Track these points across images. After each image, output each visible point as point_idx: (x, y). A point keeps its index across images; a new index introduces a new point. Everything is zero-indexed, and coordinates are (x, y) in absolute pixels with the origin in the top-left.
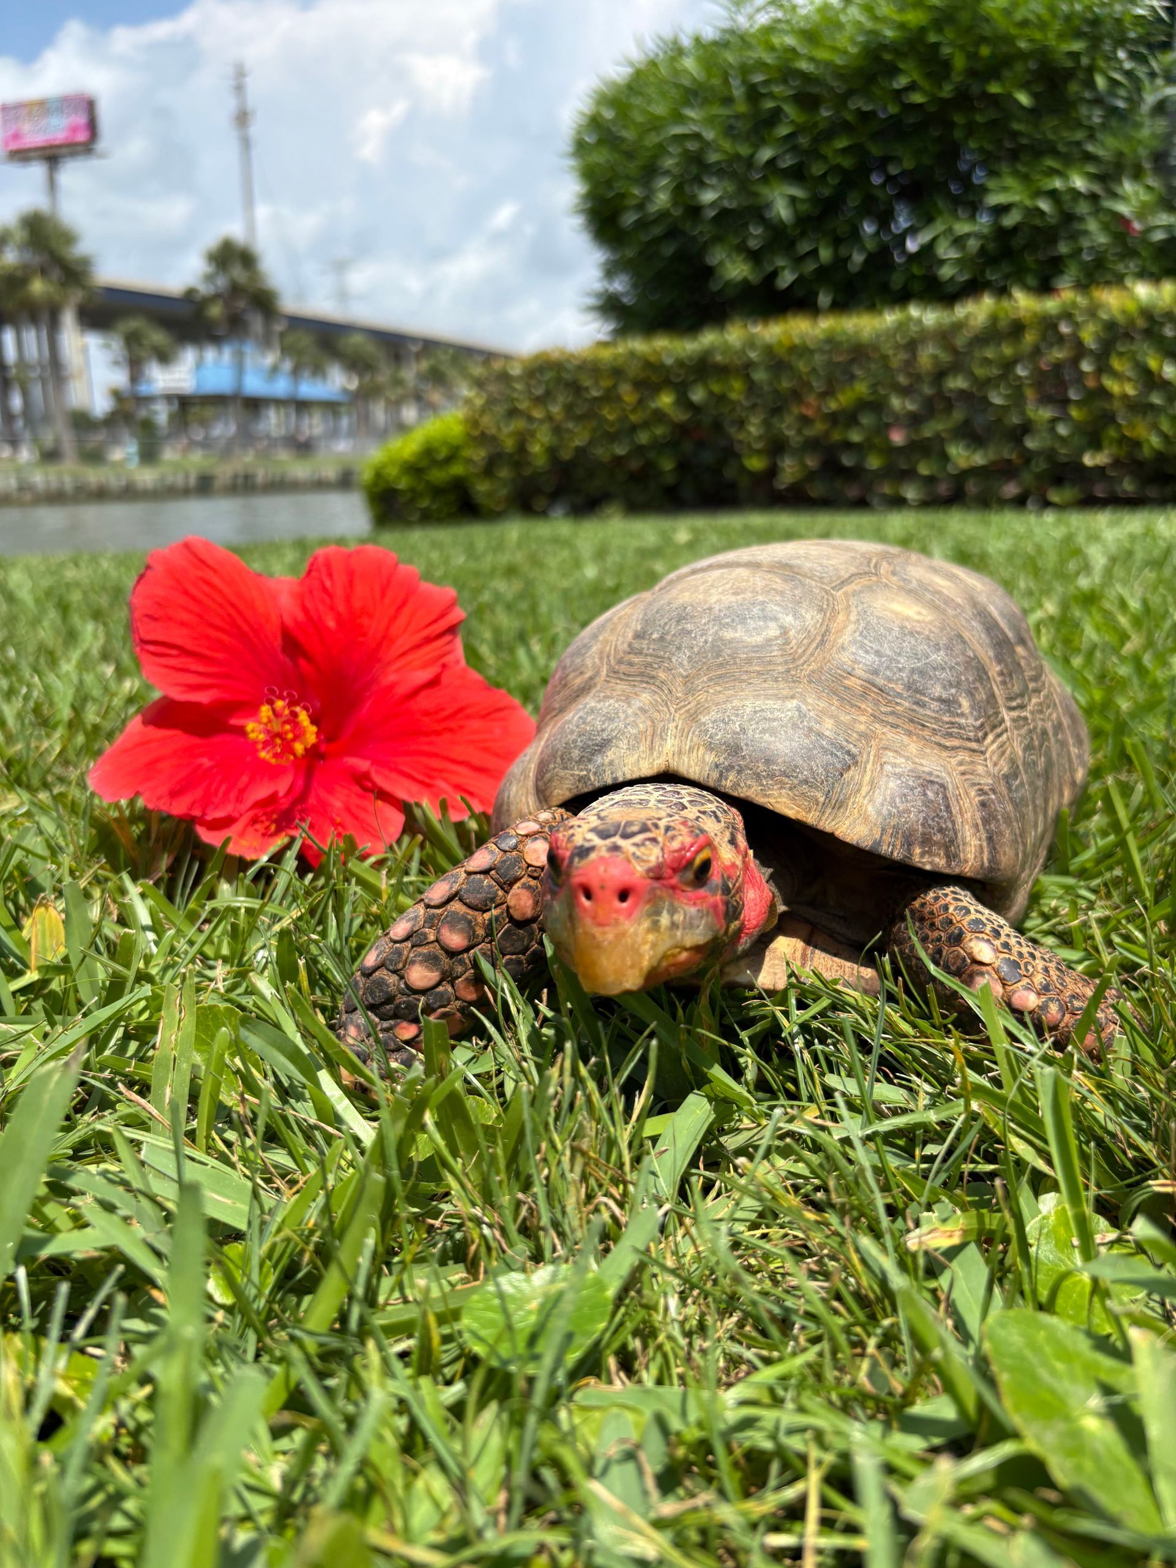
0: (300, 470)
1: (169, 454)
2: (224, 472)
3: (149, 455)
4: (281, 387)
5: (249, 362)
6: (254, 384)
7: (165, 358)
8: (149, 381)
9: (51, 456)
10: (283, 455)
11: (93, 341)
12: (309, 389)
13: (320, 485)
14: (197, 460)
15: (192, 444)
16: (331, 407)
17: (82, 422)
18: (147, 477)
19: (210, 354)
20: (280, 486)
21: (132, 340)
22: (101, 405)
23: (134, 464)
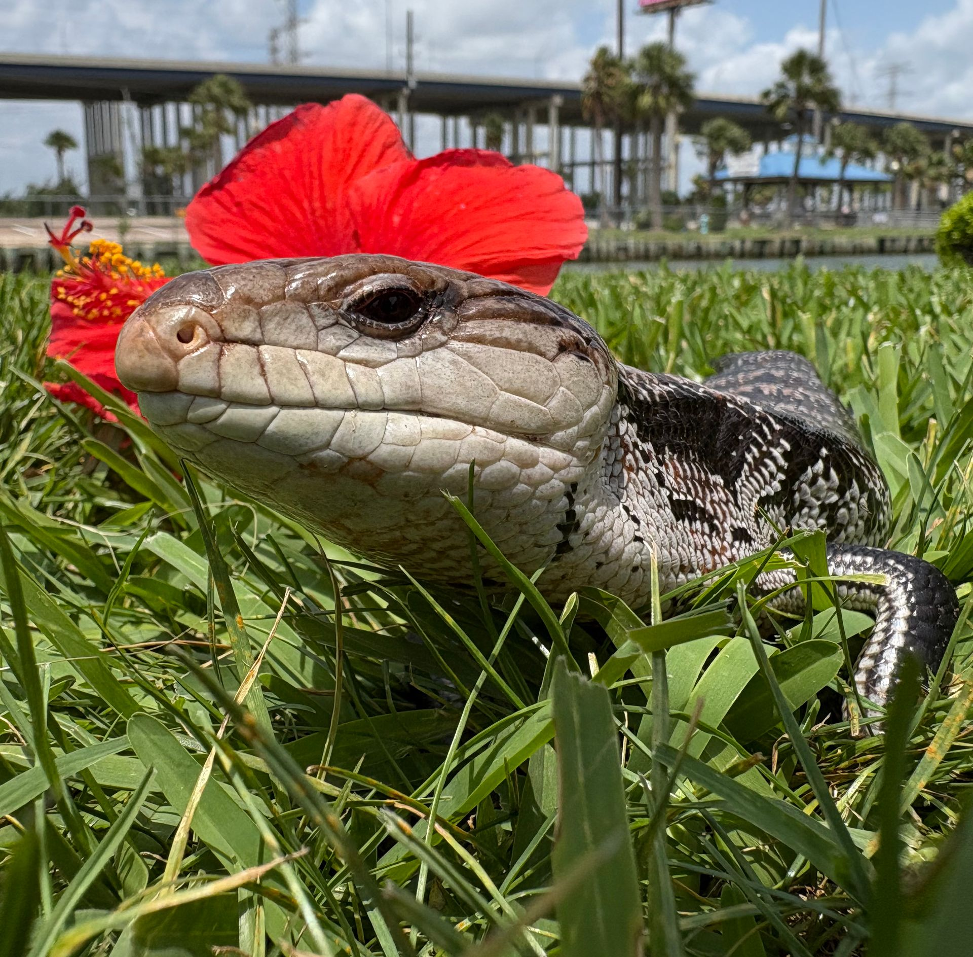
0: (842, 238)
1: (733, 225)
2: (776, 238)
3: (717, 226)
4: (833, 170)
5: (807, 150)
6: (810, 169)
7: (739, 149)
8: (725, 167)
9: (645, 226)
10: (828, 226)
11: (686, 141)
12: (855, 171)
13: (858, 251)
14: (756, 230)
15: (752, 216)
16: (876, 186)
17: (670, 200)
18: (713, 241)
19: (773, 147)
20: (819, 252)
21: (715, 137)
22: (685, 188)
23: (704, 231)
